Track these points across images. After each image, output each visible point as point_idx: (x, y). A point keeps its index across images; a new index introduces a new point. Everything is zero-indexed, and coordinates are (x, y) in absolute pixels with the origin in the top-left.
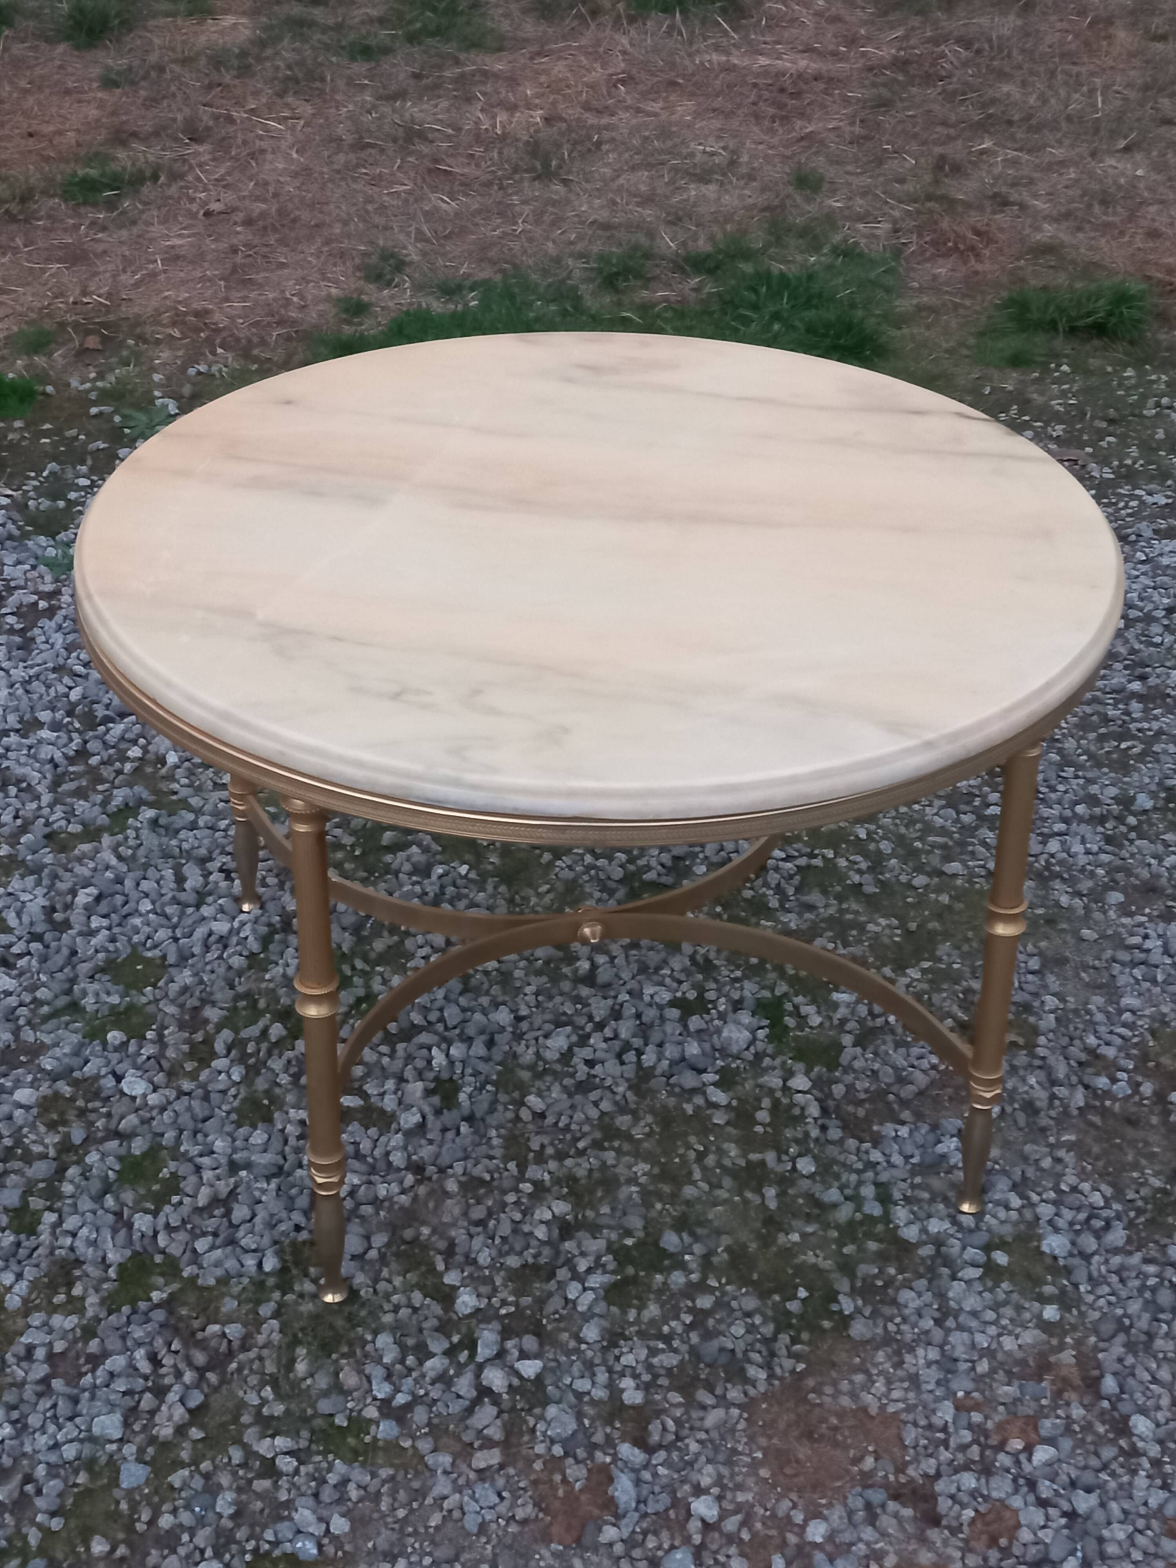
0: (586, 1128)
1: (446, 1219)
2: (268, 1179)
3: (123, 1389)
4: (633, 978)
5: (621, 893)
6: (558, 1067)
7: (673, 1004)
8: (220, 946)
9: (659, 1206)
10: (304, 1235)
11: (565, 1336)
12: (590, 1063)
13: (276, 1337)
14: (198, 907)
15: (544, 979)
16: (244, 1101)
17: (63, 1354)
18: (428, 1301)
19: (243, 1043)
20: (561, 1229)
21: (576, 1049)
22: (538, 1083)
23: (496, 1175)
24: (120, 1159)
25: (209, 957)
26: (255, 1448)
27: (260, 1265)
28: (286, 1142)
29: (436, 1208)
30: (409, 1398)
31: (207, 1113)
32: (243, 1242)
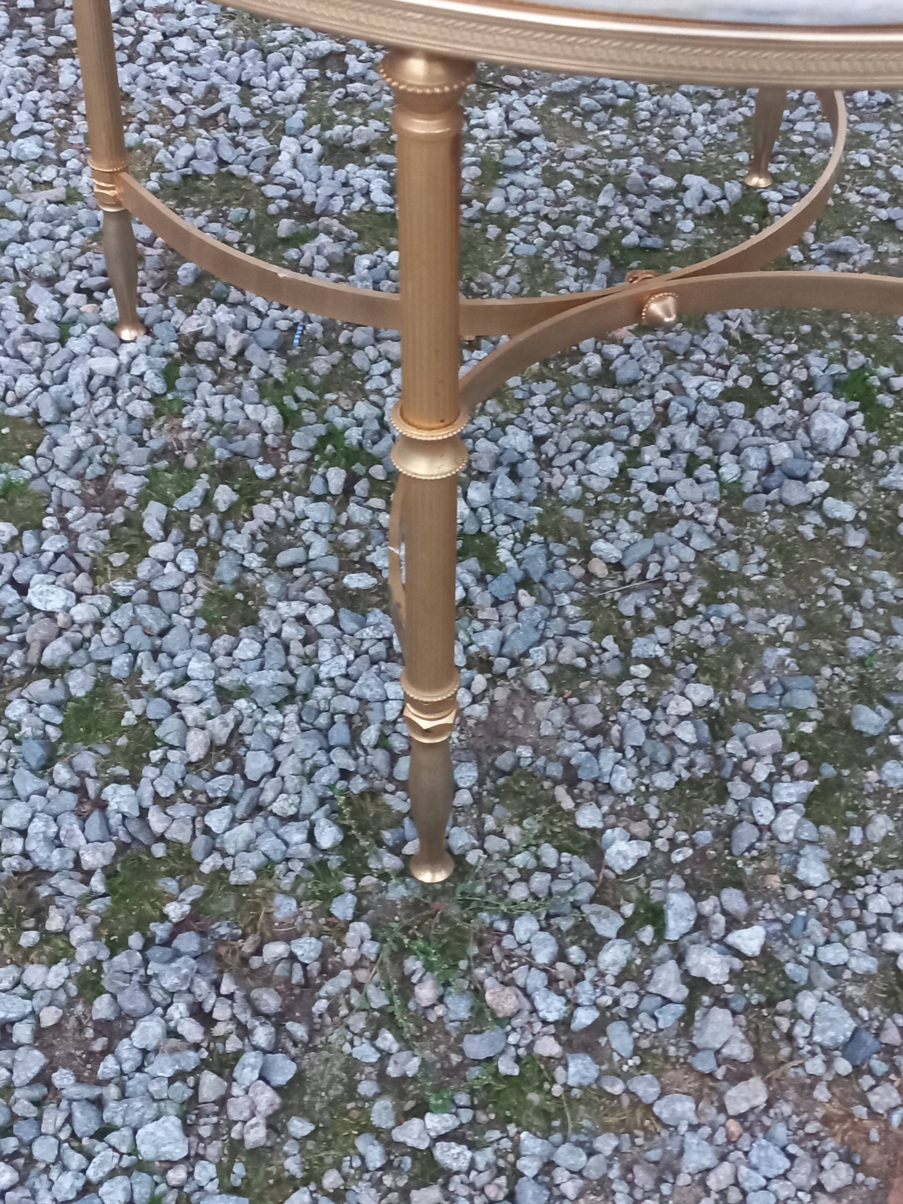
0: (686, 576)
1: (546, 730)
2: (278, 706)
3: (169, 1073)
4: (662, 368)
5: (605, 264)
6: (614, 498)
7: (728, 395)
8: (108, 389)
9: (827, 672)
10: (358, 785)
11: (774, 881)
12: (659, 488)
13: (371, 948)
14: (62, 341)
15: (551, 384)
16: (209, 598)
17: (58, 1026)
18: (566, 857)
19: (183, 518)
20: (711, 724)
21: (632, 472)
22: (596, 523)
23: (594, 659)
24: (58, 706)
25: (99, 405)
26: (398, 1135)
27: (311, 839)
28: (287, 648)
29: (526, 717)
30: (596, 1014)
31: (164, 623)
32: (276, 807)
